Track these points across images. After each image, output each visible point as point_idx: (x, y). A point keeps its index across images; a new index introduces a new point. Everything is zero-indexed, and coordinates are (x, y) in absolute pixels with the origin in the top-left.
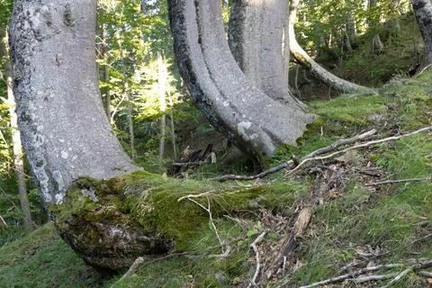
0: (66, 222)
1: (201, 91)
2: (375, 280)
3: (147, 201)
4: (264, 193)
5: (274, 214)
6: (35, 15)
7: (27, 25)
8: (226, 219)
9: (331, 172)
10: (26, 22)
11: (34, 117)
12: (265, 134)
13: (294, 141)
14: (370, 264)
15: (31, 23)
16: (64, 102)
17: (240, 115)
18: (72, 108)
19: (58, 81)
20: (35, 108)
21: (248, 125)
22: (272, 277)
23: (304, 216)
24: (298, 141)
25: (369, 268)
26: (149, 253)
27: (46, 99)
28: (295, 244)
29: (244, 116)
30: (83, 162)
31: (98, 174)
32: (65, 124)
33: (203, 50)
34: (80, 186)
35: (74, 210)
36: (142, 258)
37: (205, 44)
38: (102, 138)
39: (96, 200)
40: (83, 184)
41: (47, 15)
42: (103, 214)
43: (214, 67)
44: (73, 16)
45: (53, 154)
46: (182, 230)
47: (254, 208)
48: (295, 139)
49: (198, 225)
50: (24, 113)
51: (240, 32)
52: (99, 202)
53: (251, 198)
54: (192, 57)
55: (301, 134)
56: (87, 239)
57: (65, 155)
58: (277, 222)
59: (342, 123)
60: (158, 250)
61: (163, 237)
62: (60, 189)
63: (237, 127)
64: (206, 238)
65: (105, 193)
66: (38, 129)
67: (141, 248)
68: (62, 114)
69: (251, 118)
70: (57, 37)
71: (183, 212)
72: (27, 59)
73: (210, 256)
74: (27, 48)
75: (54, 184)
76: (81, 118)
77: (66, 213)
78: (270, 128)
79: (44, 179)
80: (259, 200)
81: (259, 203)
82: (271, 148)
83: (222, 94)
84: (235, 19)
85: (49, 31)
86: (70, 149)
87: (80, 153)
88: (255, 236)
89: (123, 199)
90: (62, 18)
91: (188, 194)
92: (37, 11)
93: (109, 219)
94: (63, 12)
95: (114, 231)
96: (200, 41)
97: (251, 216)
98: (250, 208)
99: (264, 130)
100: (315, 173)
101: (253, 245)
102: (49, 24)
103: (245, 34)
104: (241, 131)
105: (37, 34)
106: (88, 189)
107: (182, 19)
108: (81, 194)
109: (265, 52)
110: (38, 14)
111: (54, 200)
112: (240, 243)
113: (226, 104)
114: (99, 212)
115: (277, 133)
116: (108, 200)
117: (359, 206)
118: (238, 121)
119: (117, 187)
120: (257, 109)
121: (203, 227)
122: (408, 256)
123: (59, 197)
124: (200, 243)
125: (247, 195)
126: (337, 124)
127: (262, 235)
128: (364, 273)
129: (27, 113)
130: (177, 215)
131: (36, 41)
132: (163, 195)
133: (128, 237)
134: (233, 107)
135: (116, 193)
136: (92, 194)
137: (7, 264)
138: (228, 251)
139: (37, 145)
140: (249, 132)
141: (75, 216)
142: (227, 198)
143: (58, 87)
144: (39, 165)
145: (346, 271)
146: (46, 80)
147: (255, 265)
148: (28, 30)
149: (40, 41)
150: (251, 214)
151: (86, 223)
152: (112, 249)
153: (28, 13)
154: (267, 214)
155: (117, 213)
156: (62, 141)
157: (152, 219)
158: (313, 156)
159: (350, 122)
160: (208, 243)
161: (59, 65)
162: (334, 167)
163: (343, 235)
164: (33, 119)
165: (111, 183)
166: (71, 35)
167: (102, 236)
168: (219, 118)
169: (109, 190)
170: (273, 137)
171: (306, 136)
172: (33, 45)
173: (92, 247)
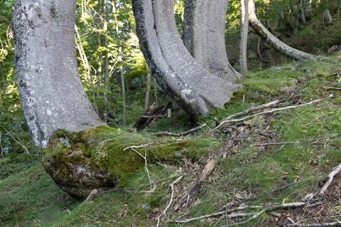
0: (49, 161)
1: (155, 65)
2: (241, 217)
3: (102, 148)
4: (187, 146)
5: (193, 162)
6: (29, 9)
7: (24, 17)
8: (157, 165)
9: (238, 133)
10: (23, 15)
11: (28, 84)
12: (201, 99)
13: (223, 105)
14: (242, 204)
15: (26, 15)
16: (49, 74)
17: (184, 84)
18: (55, 78)
19: (46, 58)
20: (29, 78)
21: (189, 92)
22: (178, 209)
23: (210, 166)
24: (225, 105)
25: (240, 208)
26: (103, 186)
27: (37, 71)
28: (198, 186)
29: (186, 85)
30: (62, 118)
31: (72, 127)
32: (50, 90)
33: (157, 34)
34: (59, 136)
35: (54, 153)
36: (95, 190)
37: (159, 29)
38: (77, 101)
39: (69, 146)
40: (61, 134)
41: (38, 9)
42: (73, 157)
43: (166, 47)
44: (57, 10)
45: (41, 111)
46: (125, 171)
47: (178, 158)
48: (223, 104)
49: (137, 169)
50: (22, 81)
51: (191, 17)
52: (71, 148)
53: (177, 150)
54: (149, 39)
55: (228, 100)
56: (62, 174)
57: (49, 113)
58: (194, 168)
59: (260, 92)
60: (109, 184)
61: (112, 176)
62: (45, 137)
63: (180, 93)
64: (141, 178)
65: (75, 142)
66: (31, 93)
67: (98, 182)
68: (48, 82)
69: (191, 87)
70: (45, 26)
71: (127, 158)
72: (24, 41)
73: (142, 191)
74: (24, 34)
75: (41, 133)
76: (61, 86)
77: (48, 155)
78: (204, 95)
79: (34, 129)
80: (182, 151)
81: (182, 154)
82: (205, 110)
83: (170, 68)
84: (188, 7)
85: (40, 21)
86: (53, 108)
87: (60, 112)
88: (174, 179)
89: (87, 146)
90: (49, 11)
91: (132, 145)
92: (31, 6)
93: (77, 160)
94: (50, 7)
95: (80, 169)
96: (155, 27)
97: (175, 163)
98: (175, 157)
99: (201, 96)
100: (227, 132)
101: (172, 185)
102: (39, 16)
103: (196, 19)
104: (184, 96)
105: (31, 23)
106: (64, 138)
107: (142, 10)
108: (59, 141)
109: (211, 33)
110: (32, 9)
111: (41, 144)
112: (163, 183)
113: (173, 75)
114: (71, 155)
115: (210, 99)
116: (77, 147)
117: (249, 160)
118: (181, 89)
119: (84, 137)
120: (196, 79)
121: (141, 169)
122: (268, 200)
123: (45, 143)
124: (136, 182)
125: (175, 147)
126: (257, 93)
127: (180, 178)
128: (236, 211)
129: (24, 81)
130: (123, 160)
131: (30, 29)
132: (114, 146)
133: (89, 174)
134: (178, 78)
135: (83, 142)
136: (67, 141)
137: (19, 186)
138: (154, 188)
139: (30, 105)
140: (189, 97)
141: (54, 157)
142: (160, 149)
143: (45, 62)
144: (31, 119)
145: (225, 209)
146: (37, 57)
147: (169, 200)
148: (25, 21)
149: (33, 28)
150: (175, 162)
151: (61, 163)
152: (78, 182)
153: (25, 8)
154: (188, 162)
155: (82, 157)
156: (48, 102)
157: (106, 163)
158: (231, 119)
159: (266, 92)
160: (142, 182)
161: (46, 47)
162: (242, 129)
163: (231, 182)
164: (28, 85)
165: (80, 134)
166: (56, 24)
167: (72, 172)
168: (167, 86)
169: (78, 139)
170: (206, 101)
171: (232, 101)
172: (28, 31)
173: (65, 180)
